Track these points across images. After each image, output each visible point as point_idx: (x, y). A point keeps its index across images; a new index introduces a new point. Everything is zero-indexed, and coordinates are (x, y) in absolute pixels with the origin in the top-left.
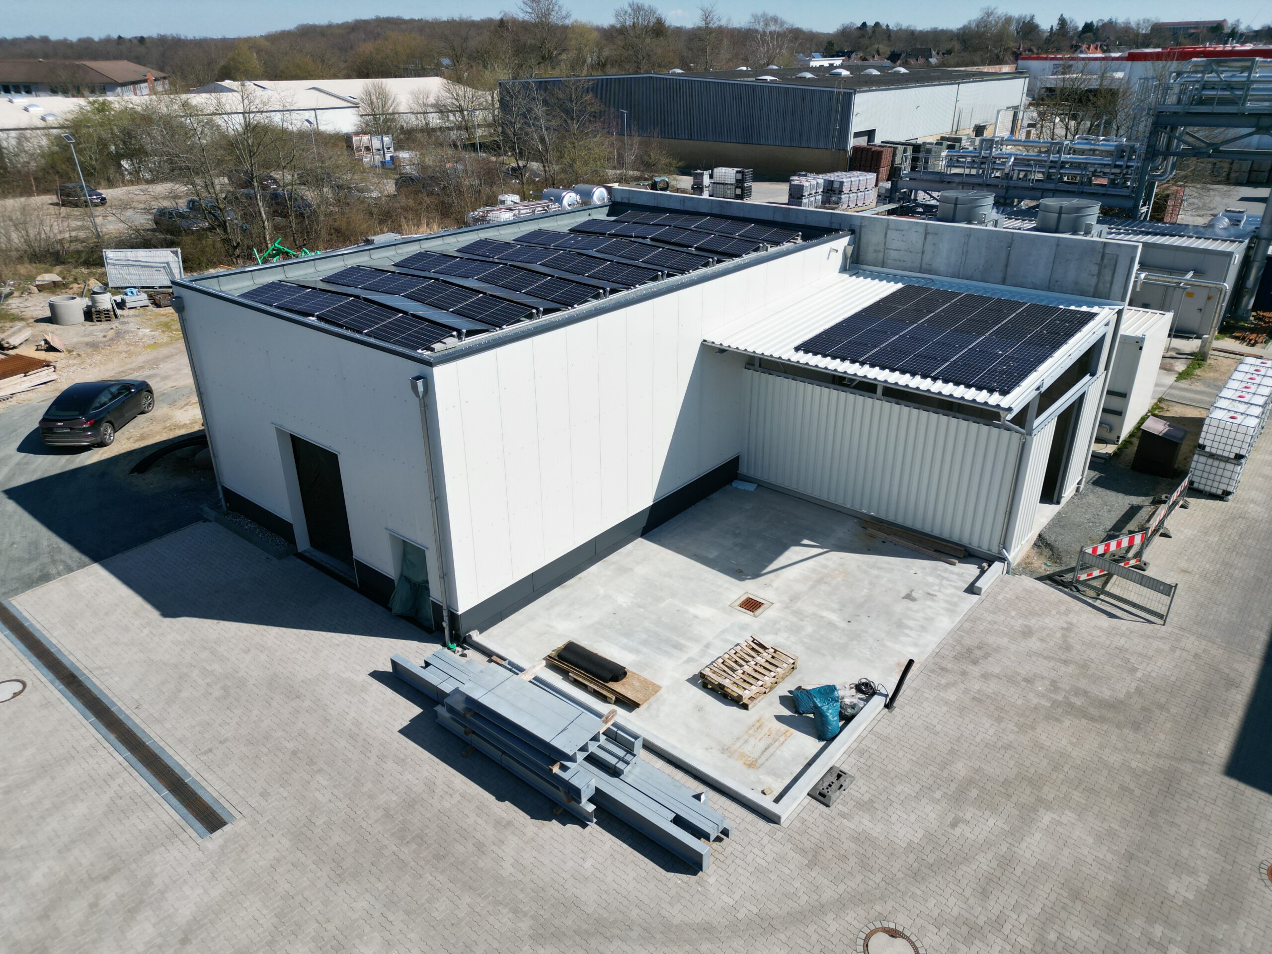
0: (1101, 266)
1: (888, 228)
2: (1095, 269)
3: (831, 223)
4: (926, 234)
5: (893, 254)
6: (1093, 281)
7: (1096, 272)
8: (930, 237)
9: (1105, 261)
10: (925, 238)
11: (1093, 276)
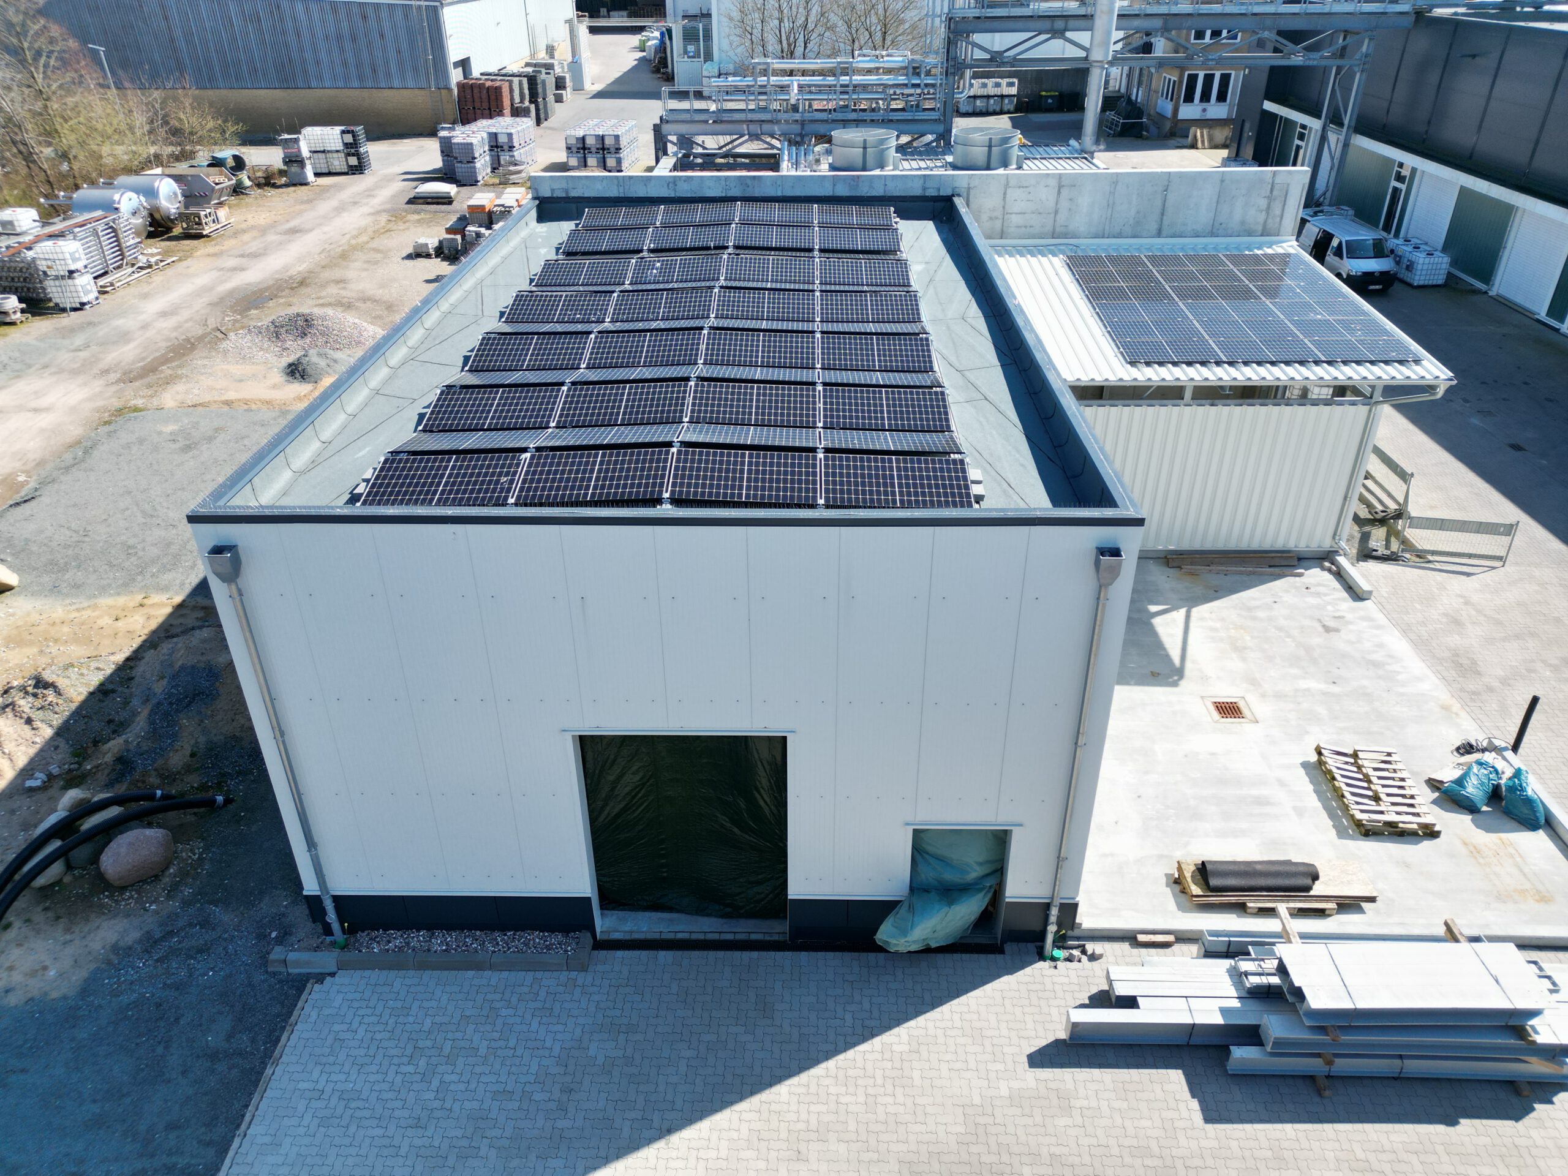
0: (1270, 198)
1: (1007, 186)
2: (1263, 203)
3: (924, 189)
4: (1060, 187)
5: (1015, 220)
6: (1262, 217)
7: (1265, 207)
8: (1065, 192)
9: (1275, 193)
10: (1059, 193)
11: (1261, 211)
